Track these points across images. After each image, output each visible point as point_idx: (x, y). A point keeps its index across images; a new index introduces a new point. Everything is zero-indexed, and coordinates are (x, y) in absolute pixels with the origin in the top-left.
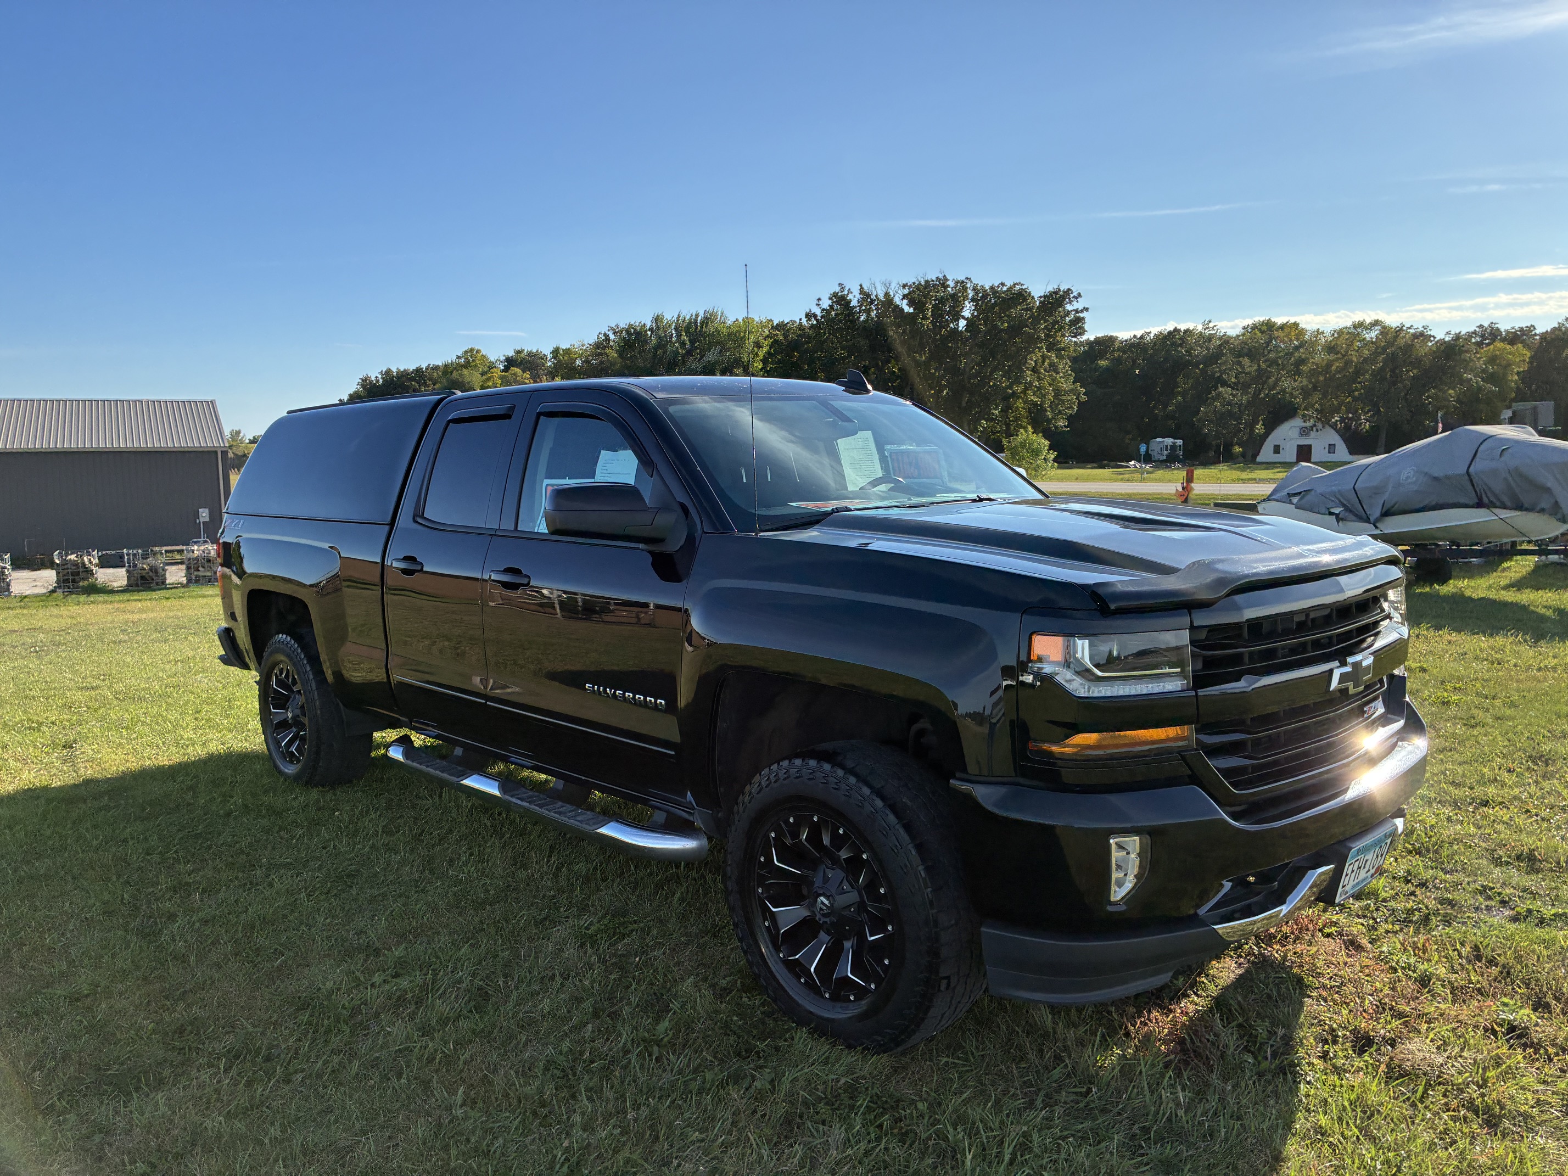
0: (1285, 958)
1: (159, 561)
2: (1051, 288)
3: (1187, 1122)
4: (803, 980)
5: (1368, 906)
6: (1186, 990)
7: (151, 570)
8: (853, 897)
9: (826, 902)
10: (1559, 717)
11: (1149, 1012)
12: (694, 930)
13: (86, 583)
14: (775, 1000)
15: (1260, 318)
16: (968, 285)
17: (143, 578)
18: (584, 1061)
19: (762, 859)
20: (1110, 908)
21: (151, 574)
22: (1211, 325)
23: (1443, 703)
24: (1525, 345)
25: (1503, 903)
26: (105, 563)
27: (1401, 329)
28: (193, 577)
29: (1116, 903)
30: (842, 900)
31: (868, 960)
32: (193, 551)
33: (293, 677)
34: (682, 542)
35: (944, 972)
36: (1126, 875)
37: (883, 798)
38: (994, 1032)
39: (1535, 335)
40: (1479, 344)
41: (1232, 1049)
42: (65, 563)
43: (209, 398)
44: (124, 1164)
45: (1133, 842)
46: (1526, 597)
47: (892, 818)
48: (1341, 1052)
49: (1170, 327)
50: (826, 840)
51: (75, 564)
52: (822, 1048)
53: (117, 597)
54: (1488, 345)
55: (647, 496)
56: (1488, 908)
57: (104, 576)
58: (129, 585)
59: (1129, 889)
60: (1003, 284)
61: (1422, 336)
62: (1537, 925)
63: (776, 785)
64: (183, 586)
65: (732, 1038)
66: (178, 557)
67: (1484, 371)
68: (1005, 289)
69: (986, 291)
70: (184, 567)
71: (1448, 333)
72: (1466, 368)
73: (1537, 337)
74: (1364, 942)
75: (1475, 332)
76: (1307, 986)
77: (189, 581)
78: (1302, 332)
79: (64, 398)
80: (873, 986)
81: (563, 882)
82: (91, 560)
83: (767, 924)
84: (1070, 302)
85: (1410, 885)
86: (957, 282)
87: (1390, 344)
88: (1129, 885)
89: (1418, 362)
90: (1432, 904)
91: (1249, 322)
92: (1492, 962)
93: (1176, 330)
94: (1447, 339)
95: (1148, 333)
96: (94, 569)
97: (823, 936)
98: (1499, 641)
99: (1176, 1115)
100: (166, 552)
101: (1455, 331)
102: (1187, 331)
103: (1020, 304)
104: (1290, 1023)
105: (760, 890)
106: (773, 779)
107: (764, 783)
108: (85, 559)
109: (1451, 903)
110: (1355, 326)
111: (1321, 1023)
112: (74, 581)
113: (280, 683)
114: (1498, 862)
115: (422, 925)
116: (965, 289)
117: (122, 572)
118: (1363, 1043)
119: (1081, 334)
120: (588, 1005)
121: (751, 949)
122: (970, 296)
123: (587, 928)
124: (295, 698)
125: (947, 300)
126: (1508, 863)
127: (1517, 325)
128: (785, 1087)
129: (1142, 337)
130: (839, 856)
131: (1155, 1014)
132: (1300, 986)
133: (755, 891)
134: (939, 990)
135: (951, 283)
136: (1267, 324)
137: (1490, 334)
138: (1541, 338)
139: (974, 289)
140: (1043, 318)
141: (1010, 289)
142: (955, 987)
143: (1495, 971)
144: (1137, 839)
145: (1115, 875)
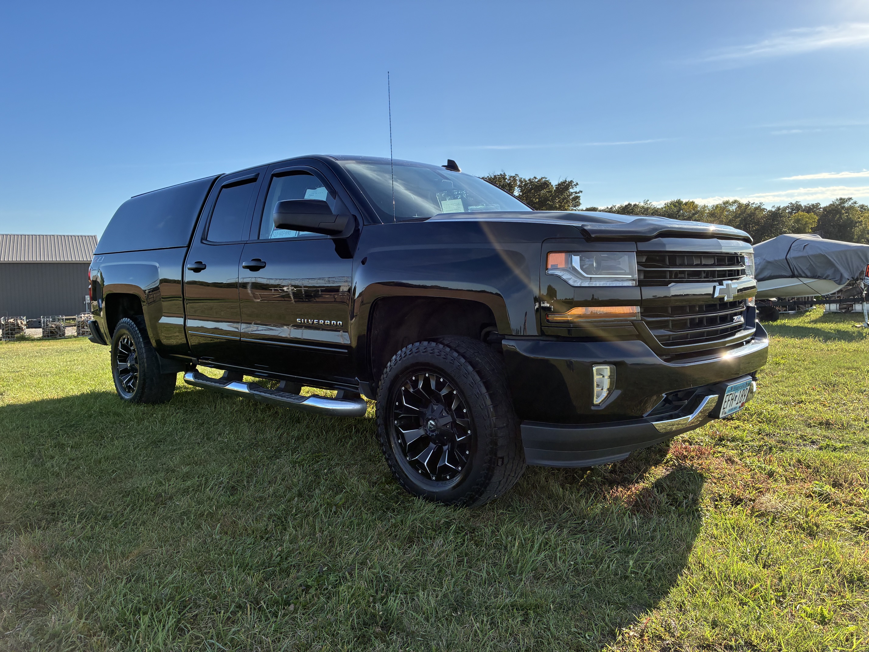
0: (693, 466)
1: (62, 324)
2: (561, 180)
3: (639, 534)
4: (420, 472)
5: (738, 445)
6: (637, 479)
7: (57, 328)
8: (449, 419)
9: (433, 423)
10: (840, 368)
11: (617, 487)
12: (359, 458)
13: (18, 335)
14: (404, 486)
15: (675, 199)
16: (517, 178)
17: (51, 332)
18: (292, 515)
19: (397, 404)
20: (593, 408)
21: (56, 330)
22: (648, 202)
23: (776, 364)
24: (815, 213)
25: (813, 443)
26: (30, 325)
27: (748, 205)
28: (81, 332)
29: (598, 405)
30: (443, 421)
31: (457, 452)
32: (81, 317)
33: (131, 342)
34: (352, 232)
35: (500, 454)
36: (602, 389)
37: (464, 357)
38: (529, 499)
39: (821, 208)
40: (790, 213)
41: (664, 504)
42: (7, 324)
43: (93, 234)
44: (13, 561)
45: (607, 370)
46: (819, 326)
47: (470, 368)
48: (725, 505)
49: (626, 203)
50: (433, 386)
51: (13, 324)
52: (431, 506)
53: (35, 343)
54: (795, 213)
55: (333, 209)
56: (804, 445)
57: (29, 332)
58: (44, 336)
59: (605, 396)
60: (535, 178)
61: (759, 208)
62: (832, 451)
63: (405, 359)
64: (75, 337)
65: (379, 502)
66: (73, 322)
67: (793, 227)
68: (536, 180)
69: (526, 181)
70: (75, 328)
71: (773, 207)
72: (783, 225)
73: (822, 209)
74: (737, 459)
75: (788, 207)
76: (705, 478)
77: (78, 334)
78: (696, 206)
79: (10, 233)
80: (460, 468)
81: (284, 440)
82: (23, 322)
83: (399, 441)
84: (572, 188)
85: (761, 435)
86: (511, 177)
87: (742, 213)
88: (605, 393)
89: (758, 223)
90: (774, 443)
91: (669, 201)
92: (808, 467)
93: (630, 204)
94: (773, 210)
95: (615, 206)
96: (24, 327)
97: (432, 445)
98: (806, 340)
99: (633, 530)
100: (66, 319)
101: (777, 205)
102: (635, 205)
103: (545, 188)
104: (696, 492)
105: (396, 422)
106: (403, 355)
107: (398, 359)
108: (19, 321)
109: (784, 443)
110: (724, 203)
111: (712, 493)
112: (12, 334)
113: (124, 347)
114: (809, 426)
115: (200, 460)
116: (515, 180)
117: (41, 330)
118: (736, 501)
119: (578, 205)
120: (295, 490)
121: (390, 457)
122: (518, 184)
123: (297, 459)
124: (132, 355)
125: (506, 186)
126: (814, 426)
127: (811, 203)
128: (409, 523)
129: (611, 208)
130: (440, 395)
131: (620, 489)
132: (702, 478)
133: (393, 423)
134: (497, 465)
135: (507, 177)
136: (678, 203)
137: (796, 208)
138: (823, 210)
139: (520, 181)
140: (558, 196)
141: (539, 181)
142: (506, 465)
143: (810, 471)
144: (608, 367)
145: (596, 389)
